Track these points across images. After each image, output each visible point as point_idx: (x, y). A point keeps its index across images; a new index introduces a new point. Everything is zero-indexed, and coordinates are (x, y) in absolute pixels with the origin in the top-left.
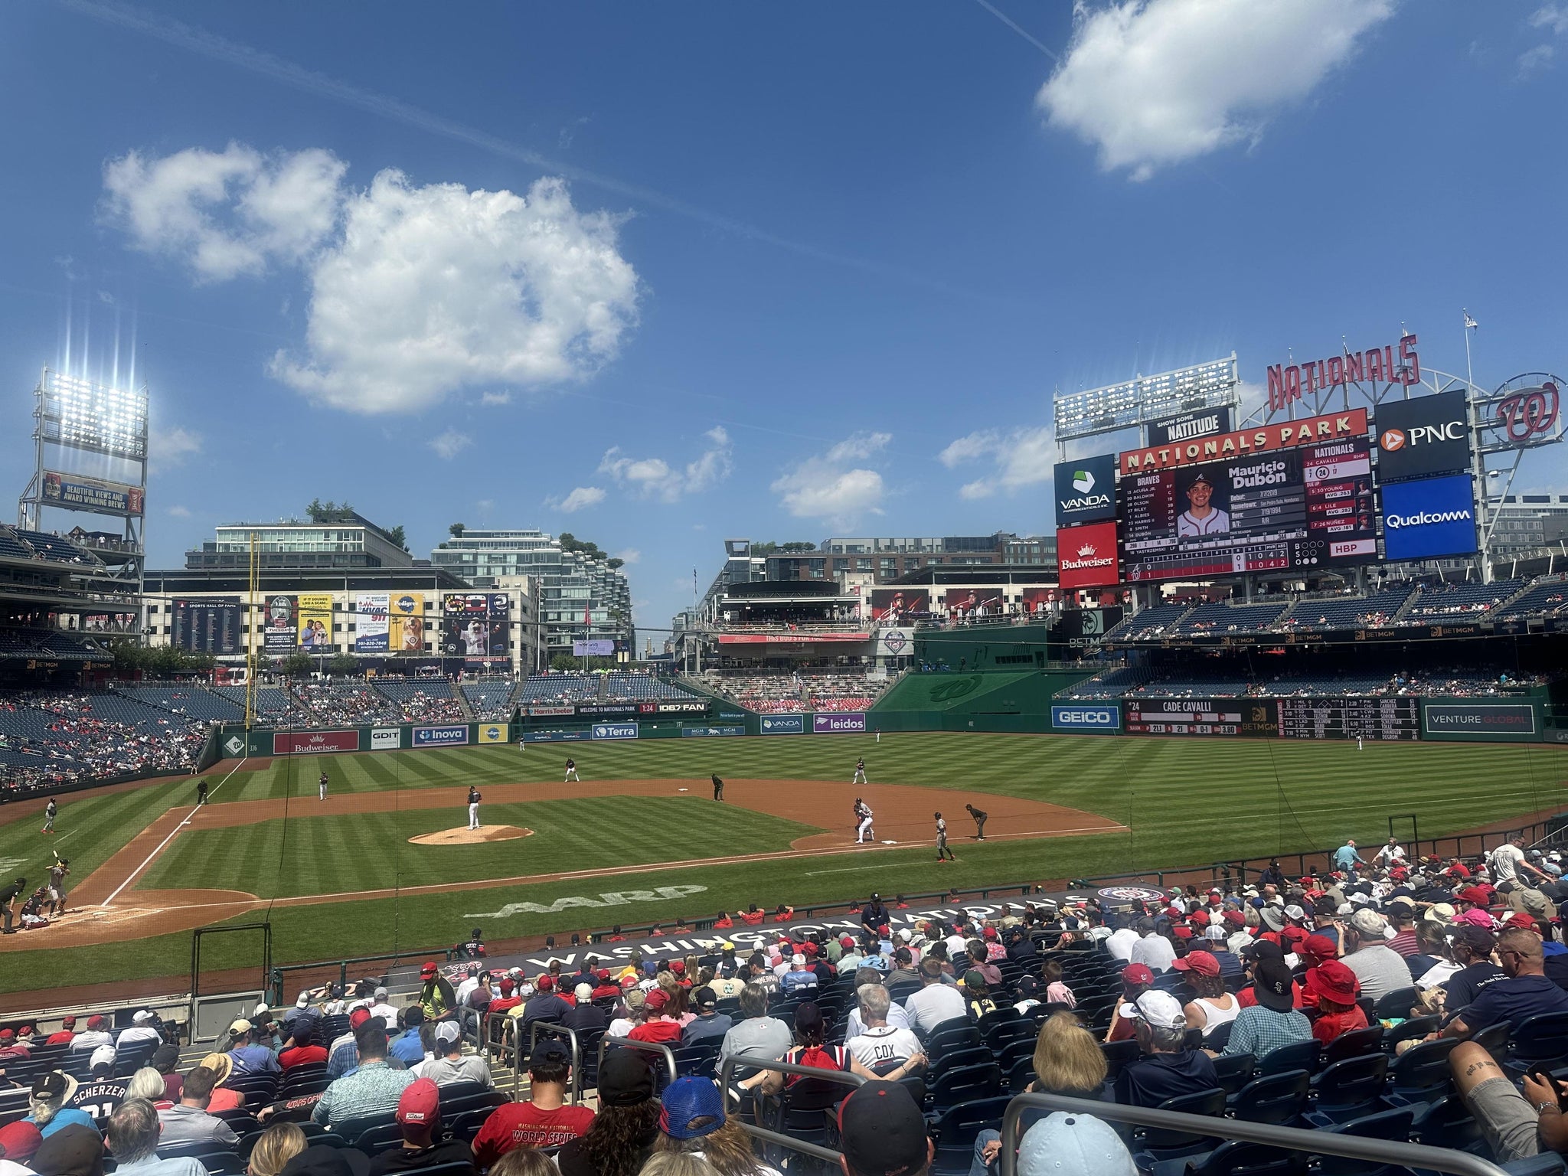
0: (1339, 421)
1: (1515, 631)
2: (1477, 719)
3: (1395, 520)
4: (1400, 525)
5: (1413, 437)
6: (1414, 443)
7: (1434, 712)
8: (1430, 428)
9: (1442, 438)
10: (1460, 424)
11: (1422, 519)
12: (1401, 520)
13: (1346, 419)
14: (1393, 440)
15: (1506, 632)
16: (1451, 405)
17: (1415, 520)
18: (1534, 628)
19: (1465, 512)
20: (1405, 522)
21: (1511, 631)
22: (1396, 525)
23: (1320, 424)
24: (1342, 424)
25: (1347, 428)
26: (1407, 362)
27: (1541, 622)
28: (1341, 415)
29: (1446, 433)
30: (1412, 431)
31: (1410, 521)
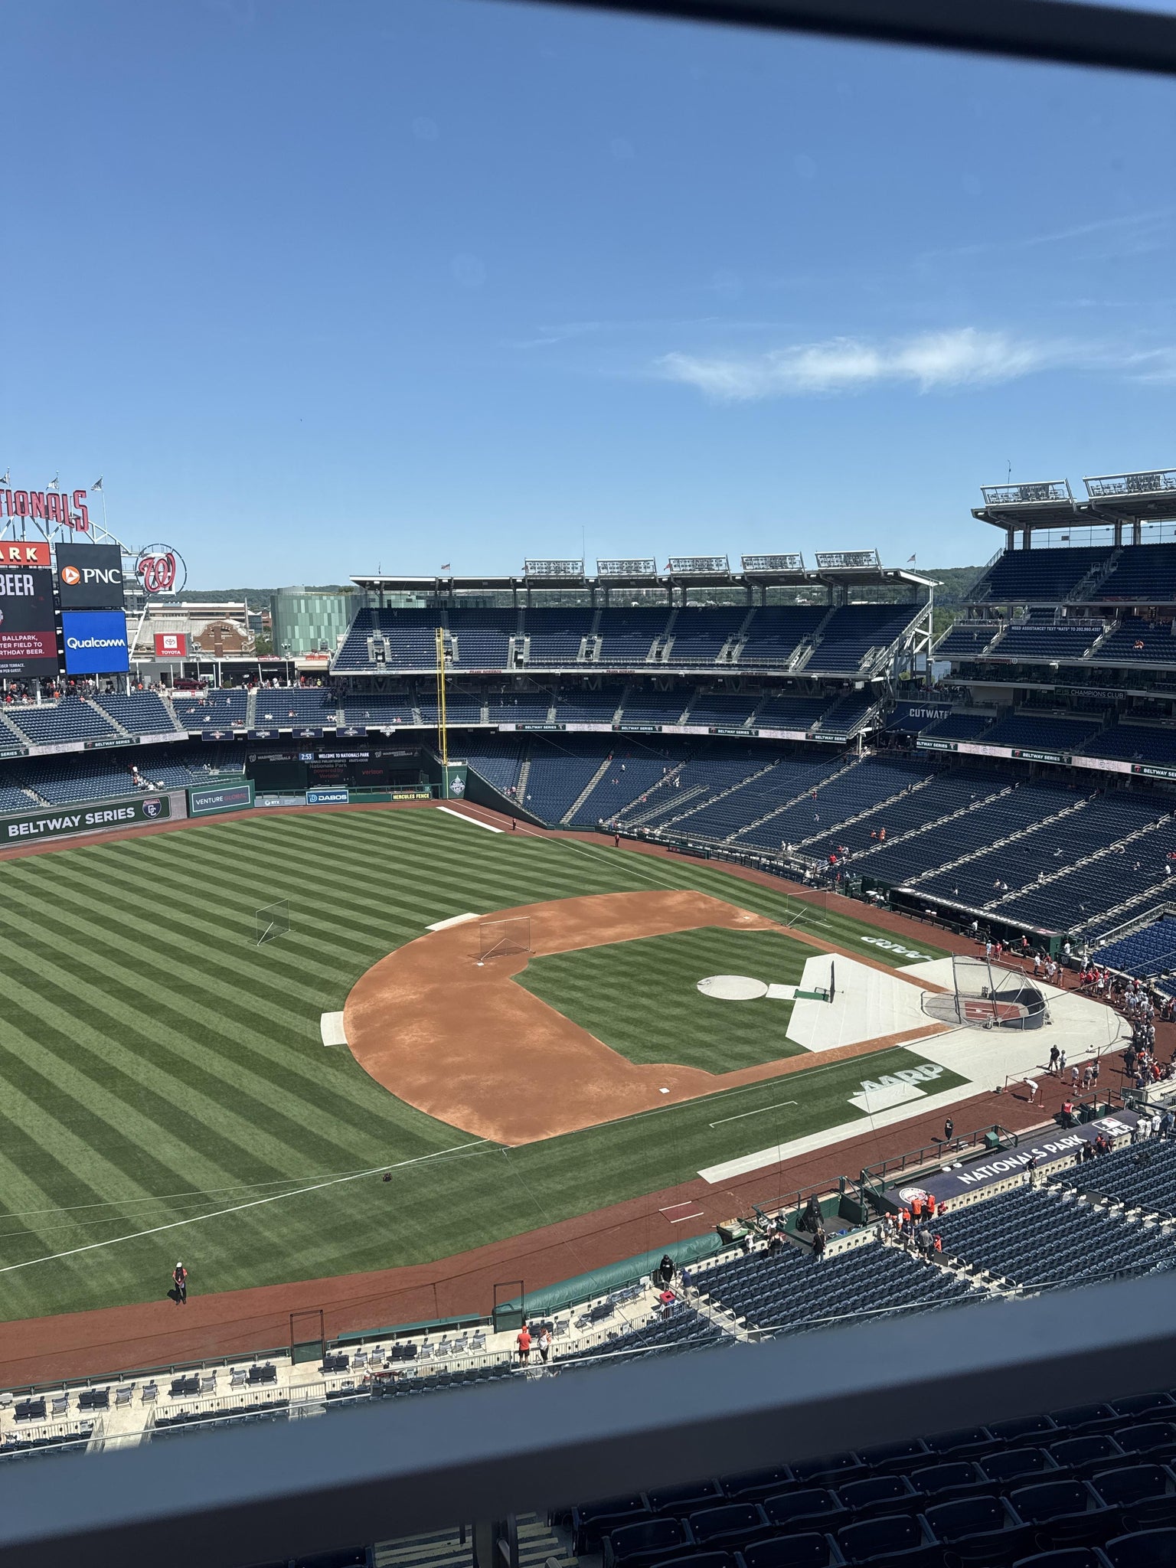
0: (28, 549)
1: (221, 737)
2: (219, 799)
3: (72, 642)
4: (77, 647)
5: (86, 576)
6: (86, 581)
7: (197, 798)
8: (98, 571)
9: (106, 581)
10: (118, 572)
11: (93, 643)
12: (77, 643)
13: (34, 550)
14: (71, 576)
15: (214, 737)
16: (109, 556)
17: (88, 644)
18: (237, 736)
19: (122, 641)
20: (81, 644)
21: (218, 737)
22: (74, 646)
23: (11, 549)
24: (30, 553)
25: (35, 558)
26: (79, 512)
27: (245, 731)
28: (31, 544)
29: (108, 577)
30: (86, 571)
31: (84, 643)
